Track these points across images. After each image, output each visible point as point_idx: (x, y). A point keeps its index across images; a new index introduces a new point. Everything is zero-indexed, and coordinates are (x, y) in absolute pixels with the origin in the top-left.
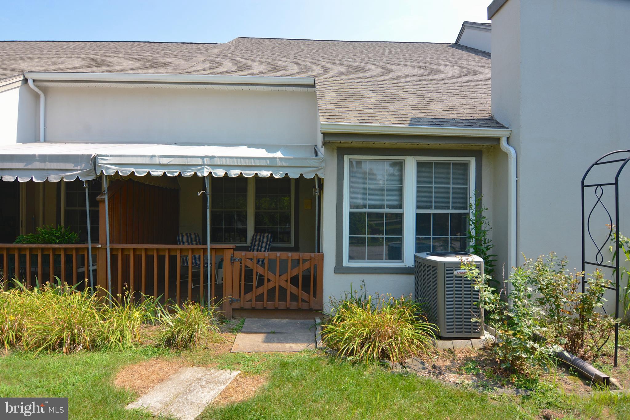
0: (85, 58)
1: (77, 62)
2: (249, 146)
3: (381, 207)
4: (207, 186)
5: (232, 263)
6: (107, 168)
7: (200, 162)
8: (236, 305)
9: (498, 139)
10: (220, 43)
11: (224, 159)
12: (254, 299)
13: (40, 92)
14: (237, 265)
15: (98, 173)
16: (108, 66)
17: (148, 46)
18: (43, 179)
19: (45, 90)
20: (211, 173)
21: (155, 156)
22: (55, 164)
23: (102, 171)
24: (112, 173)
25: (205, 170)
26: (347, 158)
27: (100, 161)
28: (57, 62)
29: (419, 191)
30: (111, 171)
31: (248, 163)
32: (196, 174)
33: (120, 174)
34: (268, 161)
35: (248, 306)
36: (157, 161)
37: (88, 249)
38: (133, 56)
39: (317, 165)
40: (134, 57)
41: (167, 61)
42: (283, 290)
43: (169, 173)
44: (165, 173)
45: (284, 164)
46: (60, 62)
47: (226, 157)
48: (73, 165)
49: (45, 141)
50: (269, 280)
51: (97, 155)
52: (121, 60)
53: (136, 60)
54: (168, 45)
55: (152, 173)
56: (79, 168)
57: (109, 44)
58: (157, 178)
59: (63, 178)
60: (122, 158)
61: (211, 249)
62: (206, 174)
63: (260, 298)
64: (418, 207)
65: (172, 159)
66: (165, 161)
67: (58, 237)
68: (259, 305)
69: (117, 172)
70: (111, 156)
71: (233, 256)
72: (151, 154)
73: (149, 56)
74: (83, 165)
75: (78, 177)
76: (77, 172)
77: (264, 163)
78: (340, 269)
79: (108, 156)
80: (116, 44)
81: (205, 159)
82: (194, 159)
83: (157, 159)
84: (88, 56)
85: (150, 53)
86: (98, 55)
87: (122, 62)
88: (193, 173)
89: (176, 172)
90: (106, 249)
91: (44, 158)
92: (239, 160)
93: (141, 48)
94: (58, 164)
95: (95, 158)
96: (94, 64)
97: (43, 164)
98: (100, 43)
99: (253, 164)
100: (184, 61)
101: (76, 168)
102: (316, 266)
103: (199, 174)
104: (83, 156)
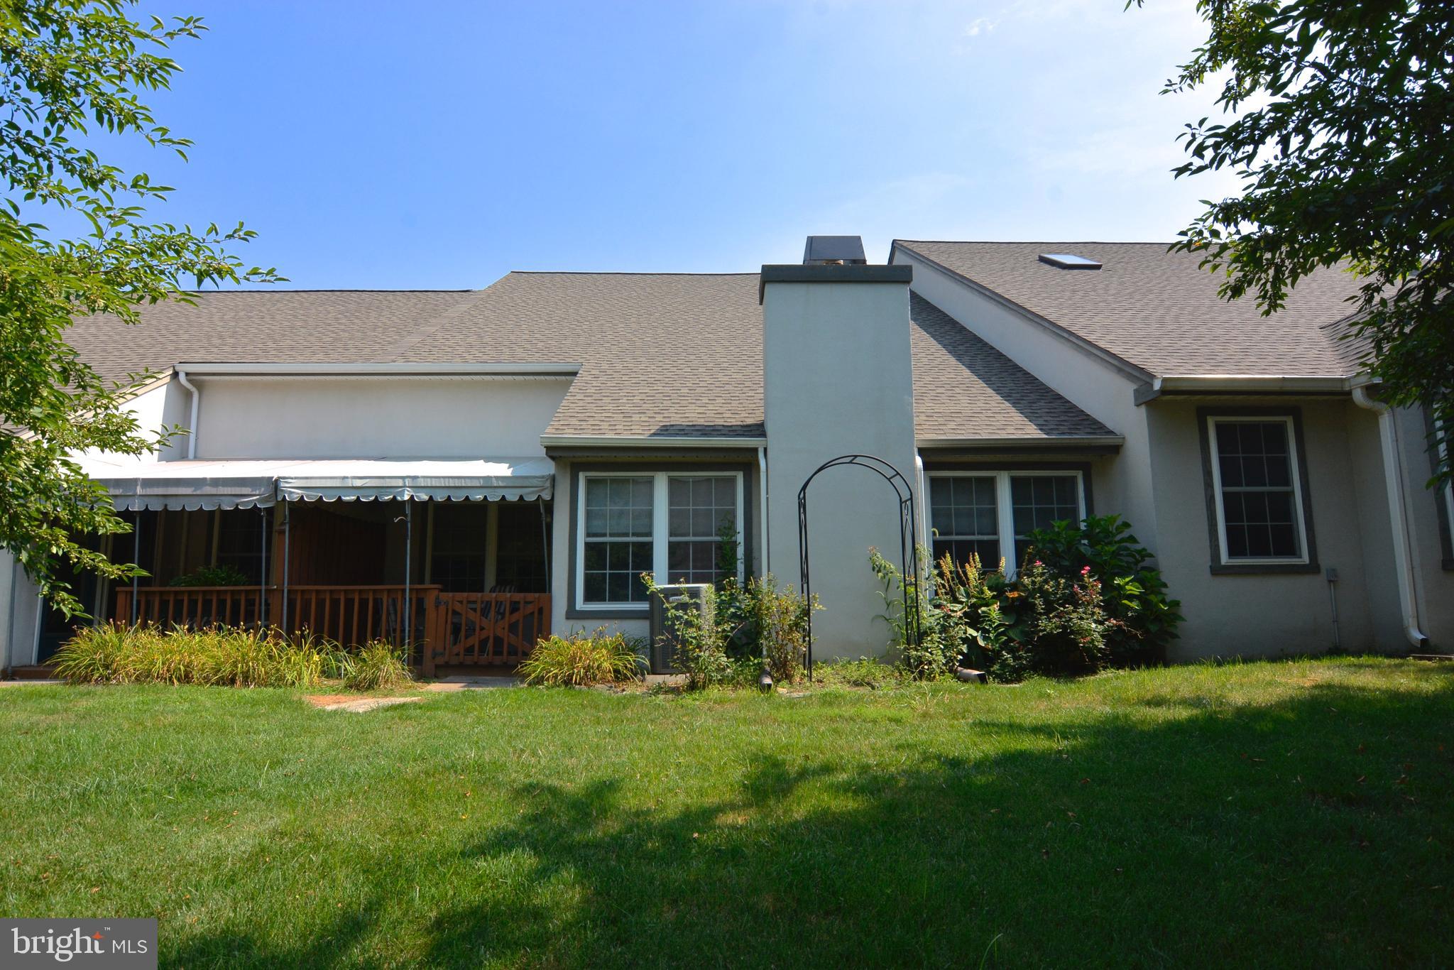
0: (256, 331)
1: (246, 340)
2: (488, 459)
3: (626, 535)
4: (408, 511)
5: (437, 607)
6: (291, 493)
7: (400, 483)
8: (440, 660)
9: (755, 450)
10: (474, 289)
11: (429, 480)
12: (462, 652)
13: (193, 389)
14: (442, 608)
15: (280, 499)
16: (292, 348)
17: (355, 302)
18: (215, 506)
19: (200, 386)
20: (412, 497)
21: (347, 478)
22: (229, 489)
23: (285, 496)
24: (296, 498)
25: (406, 492)
26: (582, 477)
27: (282, 485)
28: (216, 341)
29: (672, 515)
30: (295, 495)
31: (457, 483)
32: (395, 497)
33: (306, 499)
34: (482, 481)
35: (454, 661)
36: (349, 483)
37: (260, 591)
38: (329, 325)
39: (540, 484)
40: (330, 328)
41: (380, 335)
42: (498, 641)
43: (364, 497)
44: (358, 498)
45: (501, 484)
46: (220, 341)
47: (444, 477)
48: (250, 490)
49: (196, 458)
50: (482, 629)
51: (280, 478)
52: (311, 335)
53: (334, 335)
54: (388, 298)
55: (343, 498)
56: (257, 493)
57: (292, 297)
58: (348, 503)
59: (237, 505)
60: (309, 480)
61: (410, 590)
62: (406, 498)
63: (469, 650)
64: (671, 534)
65: (368, 480)
66: (358, 483)
67: (223, 579)
68: (469, 660)
69: (302, 497)
70: (296, 478)
71: (437, 598)
72: (343, 475)
73: (353, 324)
74: (263, 489)
75: (255, 505)
76: (255, 498)
77: (476, 483)
78: (572, 614)
79: (292, 478)
80: (303, 298)
81: (407, 480)
82: (394, 480)
83: (350, 480)
84: (260, 327)
85: (357, 317)
86: (275, 324)
87: (312, 339)
88: (391, 497)
89: (371, 496)
90: (283, 591)
91: (216, 482)
92: (447, 480)
93: (343, 306)
94: (233, 489)
95: (276, 481)
96: (270, 344)
97: (215, 489)
98: (277, 295)
99: (463, 485)
100: (405, 333)
101: (254, 493)
102: (541, 611)
103: (399, 498)
104: (262, 478)
